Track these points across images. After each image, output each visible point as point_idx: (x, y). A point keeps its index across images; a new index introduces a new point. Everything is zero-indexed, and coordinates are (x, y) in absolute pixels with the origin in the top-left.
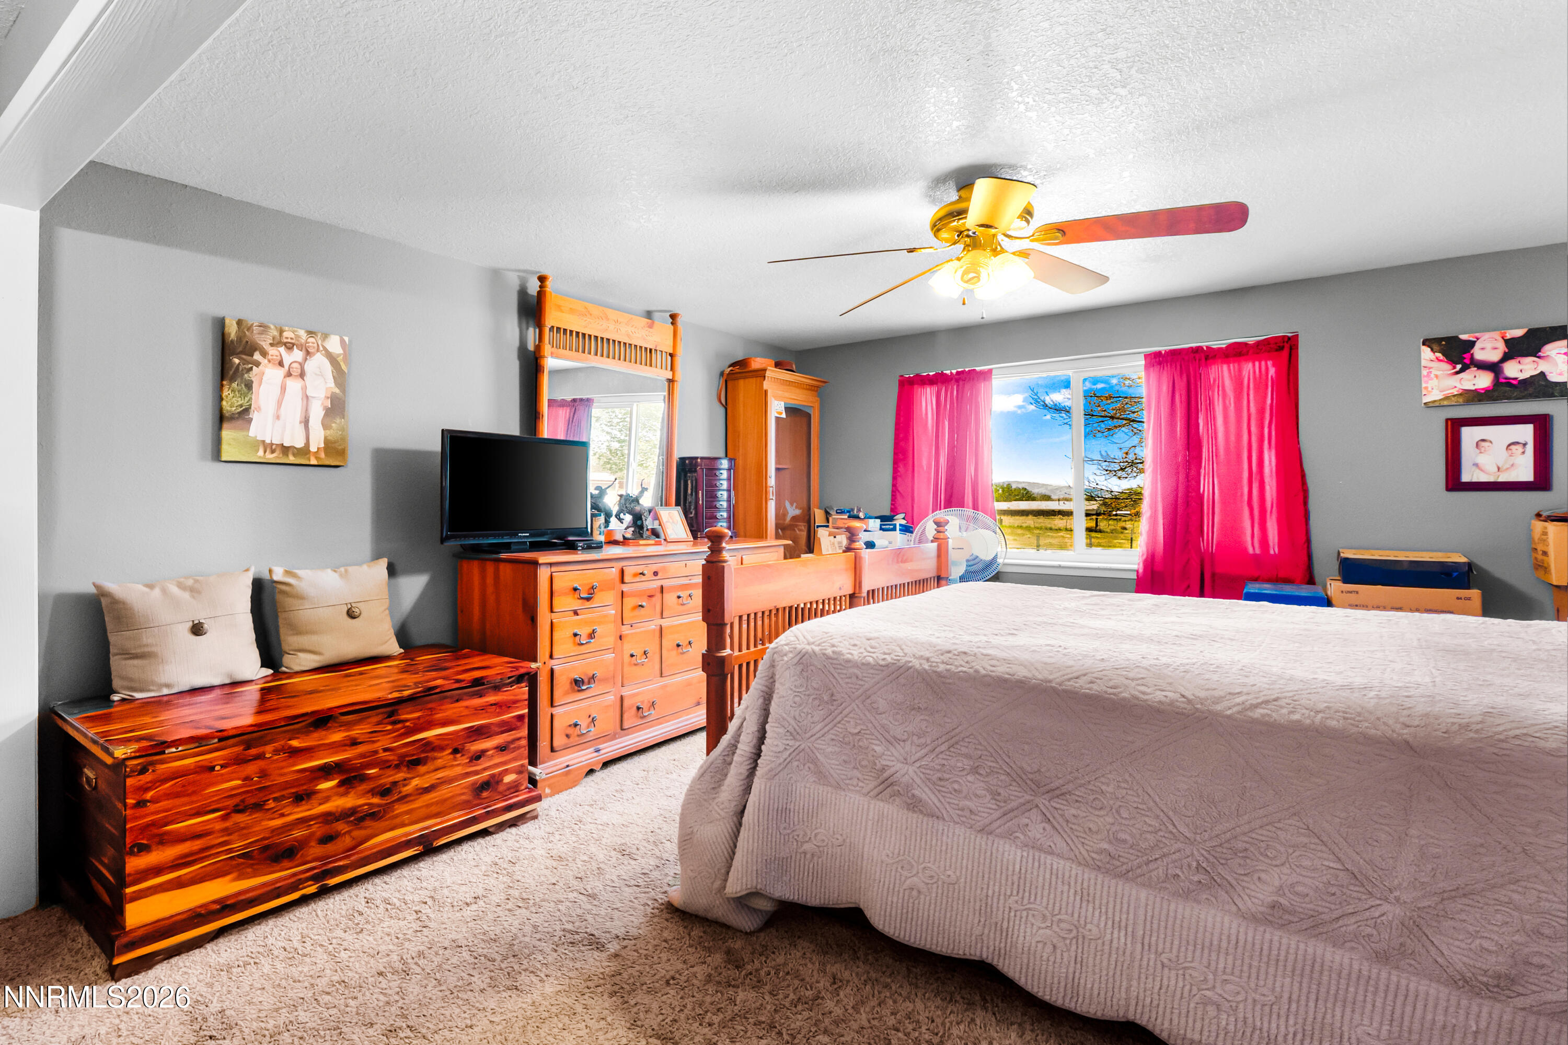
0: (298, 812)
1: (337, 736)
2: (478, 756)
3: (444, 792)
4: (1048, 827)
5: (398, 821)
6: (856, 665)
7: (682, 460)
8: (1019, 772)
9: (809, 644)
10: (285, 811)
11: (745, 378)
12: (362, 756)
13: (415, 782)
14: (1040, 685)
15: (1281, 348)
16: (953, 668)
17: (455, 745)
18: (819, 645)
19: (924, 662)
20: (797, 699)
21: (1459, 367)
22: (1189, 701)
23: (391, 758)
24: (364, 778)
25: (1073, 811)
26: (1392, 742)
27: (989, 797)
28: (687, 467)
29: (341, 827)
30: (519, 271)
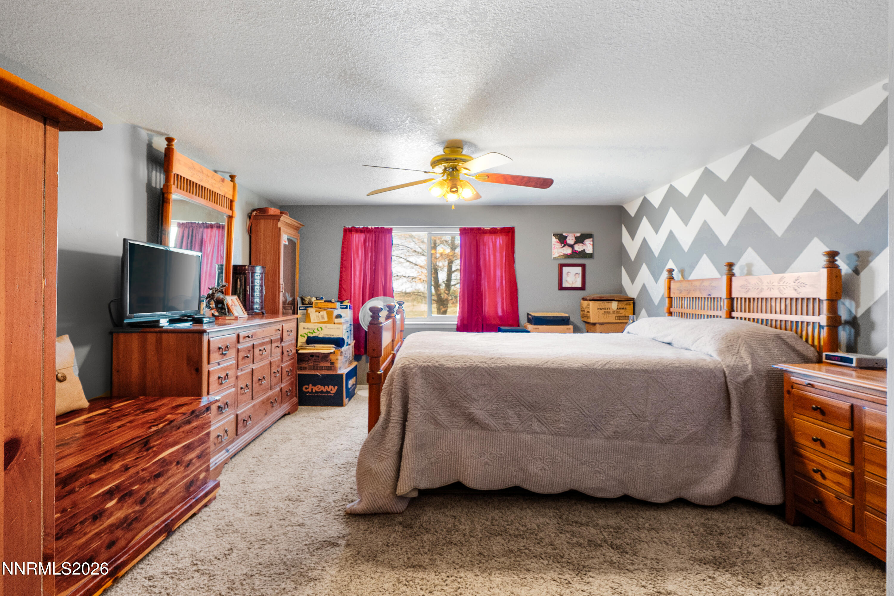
0: (94, 529)
1: (117, 466)
2: (189, 464)
3: (173, 492)
4: (539, 423)
5: (149, 519)
6: (452, 369)
7: (235, 267)
8: (528, 404)
9: (424, 362)
10: (87, 530)
11: (265, 219)
12: (131, 477)
13: (159, 489)
14: (535, 367)
15: (509, 232)
16: (498, 365)
17: (178, 459)
18: (430, 362)
19: (484, 364)
20: (423, 390)
21: (563, 245)
22: (586, 366)
23: (145, 475)
24: (130, 494)
25: (548, 415)
26: (643, 371)
27: (516, 417)
28: (238, 270)
29: (119, 533)
30: (148, 130)
